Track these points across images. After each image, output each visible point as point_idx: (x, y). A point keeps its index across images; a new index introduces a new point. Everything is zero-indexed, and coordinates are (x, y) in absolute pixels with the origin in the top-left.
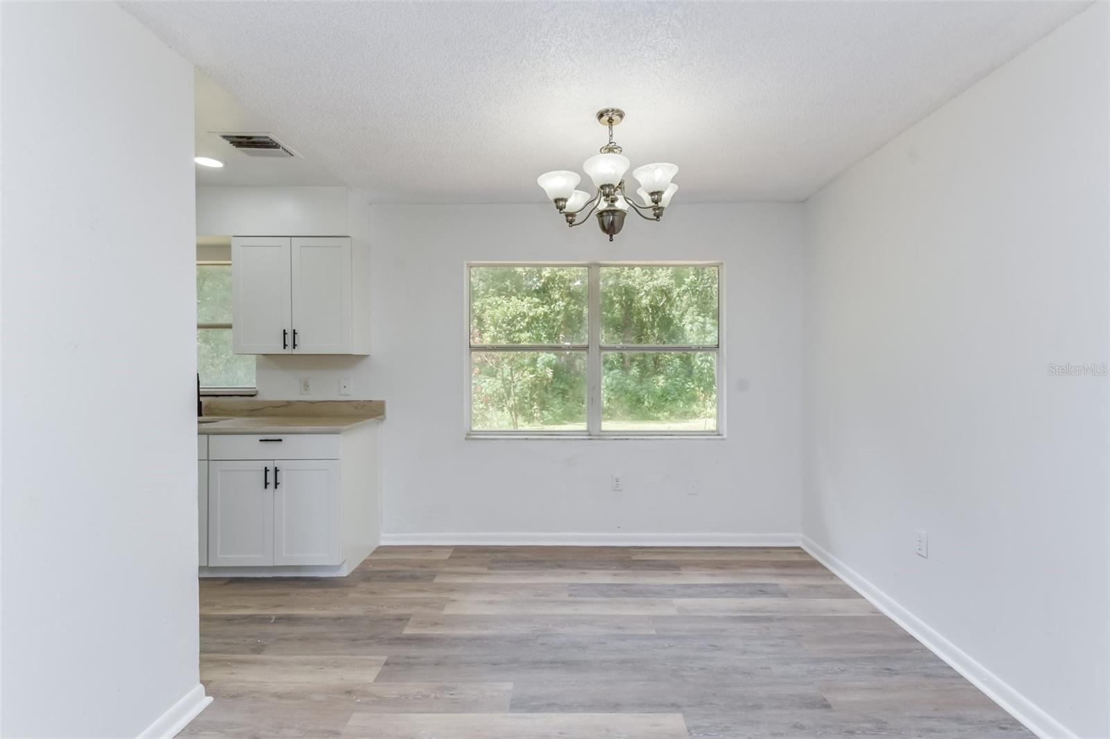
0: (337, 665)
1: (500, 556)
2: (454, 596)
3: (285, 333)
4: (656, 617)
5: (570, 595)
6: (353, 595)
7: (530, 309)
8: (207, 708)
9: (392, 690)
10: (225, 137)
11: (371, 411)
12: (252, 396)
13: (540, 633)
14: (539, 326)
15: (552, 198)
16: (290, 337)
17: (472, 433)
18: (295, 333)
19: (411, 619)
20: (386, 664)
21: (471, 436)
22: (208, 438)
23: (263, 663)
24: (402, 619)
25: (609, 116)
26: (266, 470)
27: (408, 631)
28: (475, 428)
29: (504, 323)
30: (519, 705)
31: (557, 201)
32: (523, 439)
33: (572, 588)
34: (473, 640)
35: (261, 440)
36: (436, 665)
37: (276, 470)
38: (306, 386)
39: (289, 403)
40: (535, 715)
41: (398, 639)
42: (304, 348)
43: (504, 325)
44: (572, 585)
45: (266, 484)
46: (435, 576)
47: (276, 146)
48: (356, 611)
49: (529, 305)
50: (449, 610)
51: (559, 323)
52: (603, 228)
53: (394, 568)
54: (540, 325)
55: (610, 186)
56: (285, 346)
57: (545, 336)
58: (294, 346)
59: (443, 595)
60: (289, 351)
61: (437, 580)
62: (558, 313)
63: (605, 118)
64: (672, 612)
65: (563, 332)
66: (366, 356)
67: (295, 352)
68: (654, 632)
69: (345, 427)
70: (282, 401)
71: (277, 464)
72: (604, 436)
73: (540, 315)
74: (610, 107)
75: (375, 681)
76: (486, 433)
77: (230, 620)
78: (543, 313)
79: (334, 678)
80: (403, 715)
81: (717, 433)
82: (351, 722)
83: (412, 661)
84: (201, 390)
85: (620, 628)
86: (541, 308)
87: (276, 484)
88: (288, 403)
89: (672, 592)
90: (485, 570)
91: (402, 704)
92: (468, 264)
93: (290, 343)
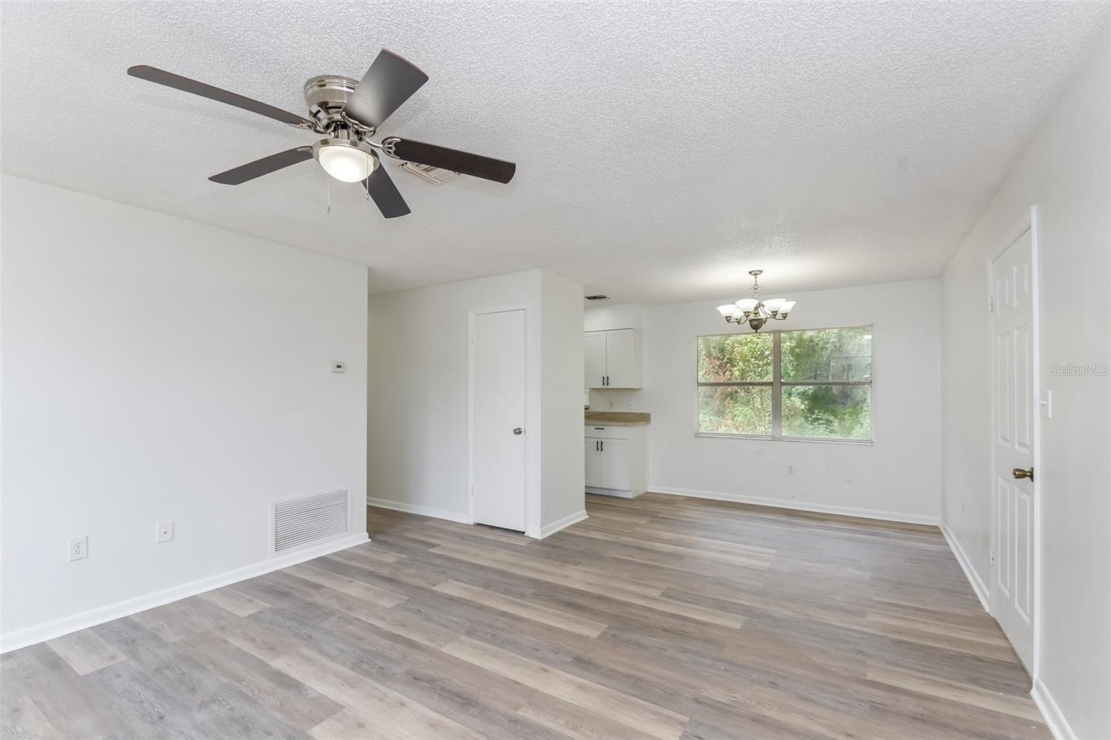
3: (603, 378)
6: (634, 503)
11: (643, 418)
12: (587, 409)
16: (606, 380)
17: (699, 433)
18: (608, 378)
19: (661, 512)
20: (650, 521)
21: (697, 435)
24: (657, 512)
25: (754, 273)
26: (598, 443)
28: (701, 431)
31: (726, 317)
32: (729, 438)
35: (595, 428)
37: (602, 443)
38: (611, 404)
41: (655, 516)
42: (613, 385)
45: (598, 449)
48: (635, 507)
52: (752, 327)
55: (749, 312)
56: (604, 384)
58: (608, 384)
60: (605, 386)
66: (641, 389)
67: (608, 387)
69: (631, 424)
70: (600, 412)
71: (603, 440)
72: (781, 439)
76: (705, 433)
81: (871, 441)
87: (602, 449)
88: (603, 413)
93: (605, 383)
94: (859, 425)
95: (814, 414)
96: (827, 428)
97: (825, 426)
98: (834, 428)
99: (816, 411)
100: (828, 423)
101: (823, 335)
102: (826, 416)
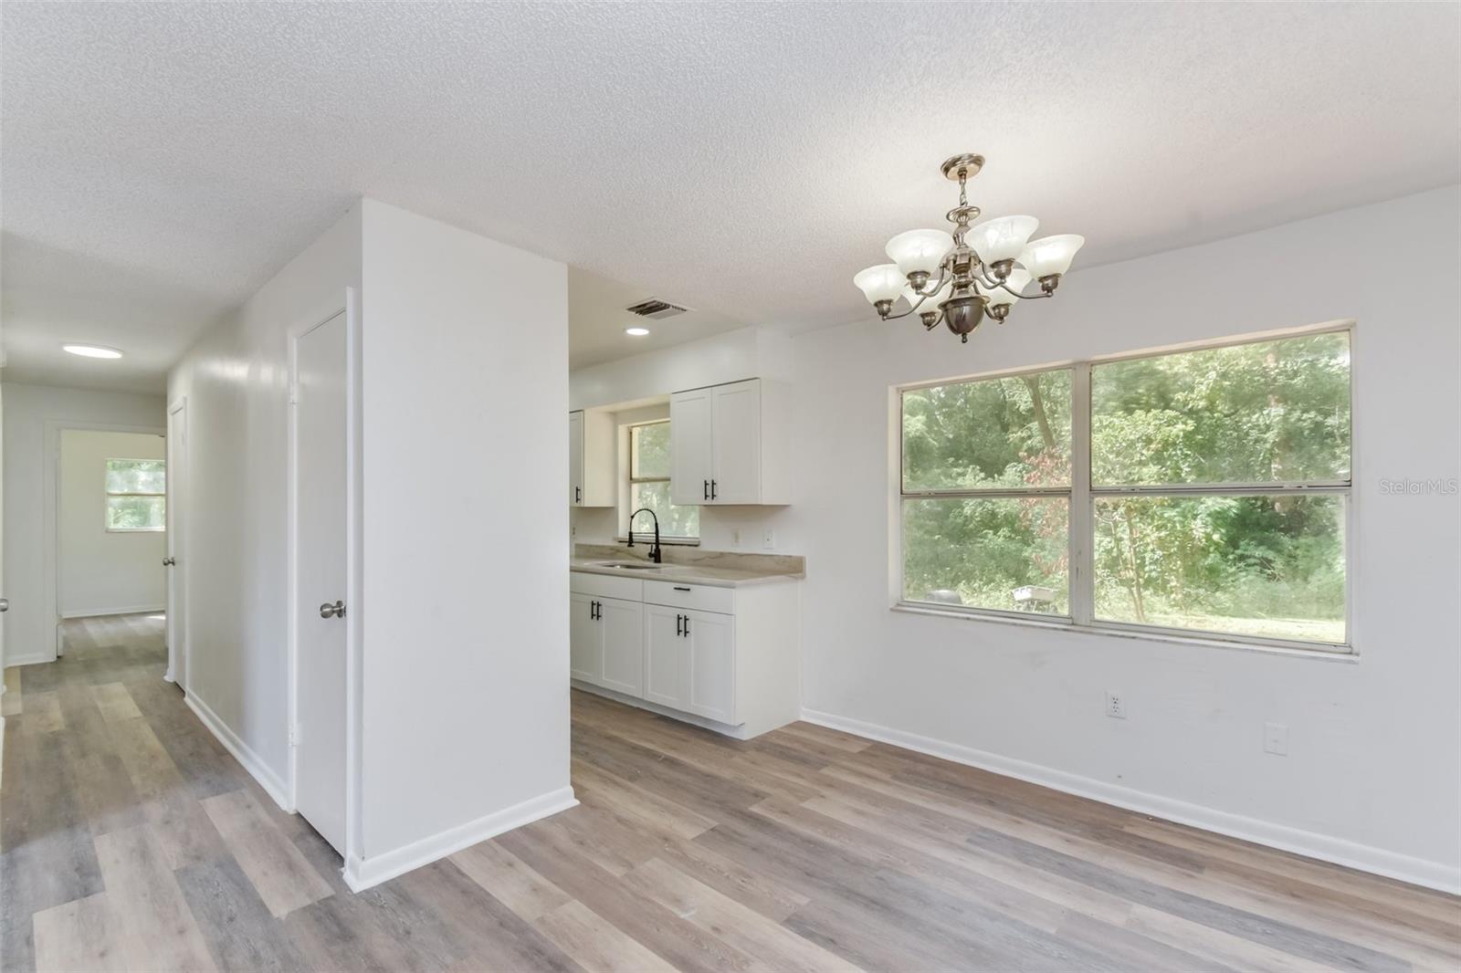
0: (676, 814)
1: (921, 768)
2: (825, 792)
3: (706, 484)
4: (1079, 915)
5: (969, 841)
6: (737, 759)
7: (1158, 428)
8: (573, 808)
9: (698, 853)
10: (630, 309)
11: (792, 568)
12: (696, 546)
13: (887, 865)
14: (1176, 455)
15: (872, 302)
16: (711, 488)
17: (904, 603)
18: (713, 484)
19: (766, 800)
20: (712, 830)
21: (899, 607)
22: (643, 583)
23: (628, 790)
24: (757, 795)
25: (958, 168)
26: (679, 618)
27: (755, 809)
28: (908, 599)
29: (1112, 452)
30: (798, 923)
32: (963, 618)
33: (980, 833)
34: (808, 842)
35: (676, 588)
36: (754, 849)
37: (686, 619)
38: (736, 537)
39: (722, 554)
40: (804, 941)
41: (741, 812)
43: (1111, 457)
44: (985, 830)
45: (679, 631)
46: (826, 766)
47: (666, 306)
48: (727, 774)
49: (1158, 422)
50: (809, 805)
51: (1268, 446)
53: (796, 746)
54: (1179, 452)
56: (706, 496)
57: (1188, 469)
58: (715, 496)
59: (816, 788)
60: (709, 501)
61: (825, 771)
62: (1268, 428)
63: (954, 170)
64: (1117, 919)
65: (1278, 460)
66: (788, 506)
67: (714, 502)
68: (1052, 931)
69: (737, 582)
70: (716, 553)
71: (688, 613)
72: (1095, 627)
73: (1178, 436)
74: (956, 154)
75: (693, 840)
76: (919, 605)
77: (635, 748)
78: (1181, 434)
79: (666, 823)
80: (691, 878)
81: (1348, 649)
82: (649, 864)
83: (736, 836)
84: (660, 539)
85: (1003, 905)
86: (1180, 426)
87: (686, 632)
89: (1147, 894)
90: (887, 777)
91: (697, 869)
92: (898, 389)
93: (709, 493)
94: (1324, 568)
95: (1238, 548)
96: (1261, 572)
97: (1258, 568)
98: (1276, 572)
99: (1242, 543)
100: (1265, 563)
101: (1258, 419)
102: (1259, 552)
